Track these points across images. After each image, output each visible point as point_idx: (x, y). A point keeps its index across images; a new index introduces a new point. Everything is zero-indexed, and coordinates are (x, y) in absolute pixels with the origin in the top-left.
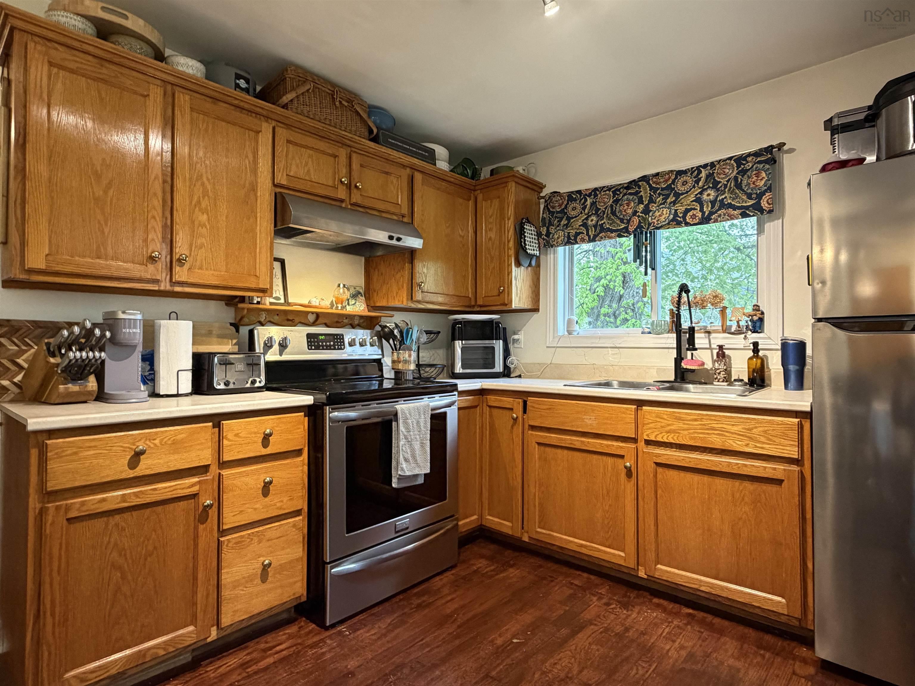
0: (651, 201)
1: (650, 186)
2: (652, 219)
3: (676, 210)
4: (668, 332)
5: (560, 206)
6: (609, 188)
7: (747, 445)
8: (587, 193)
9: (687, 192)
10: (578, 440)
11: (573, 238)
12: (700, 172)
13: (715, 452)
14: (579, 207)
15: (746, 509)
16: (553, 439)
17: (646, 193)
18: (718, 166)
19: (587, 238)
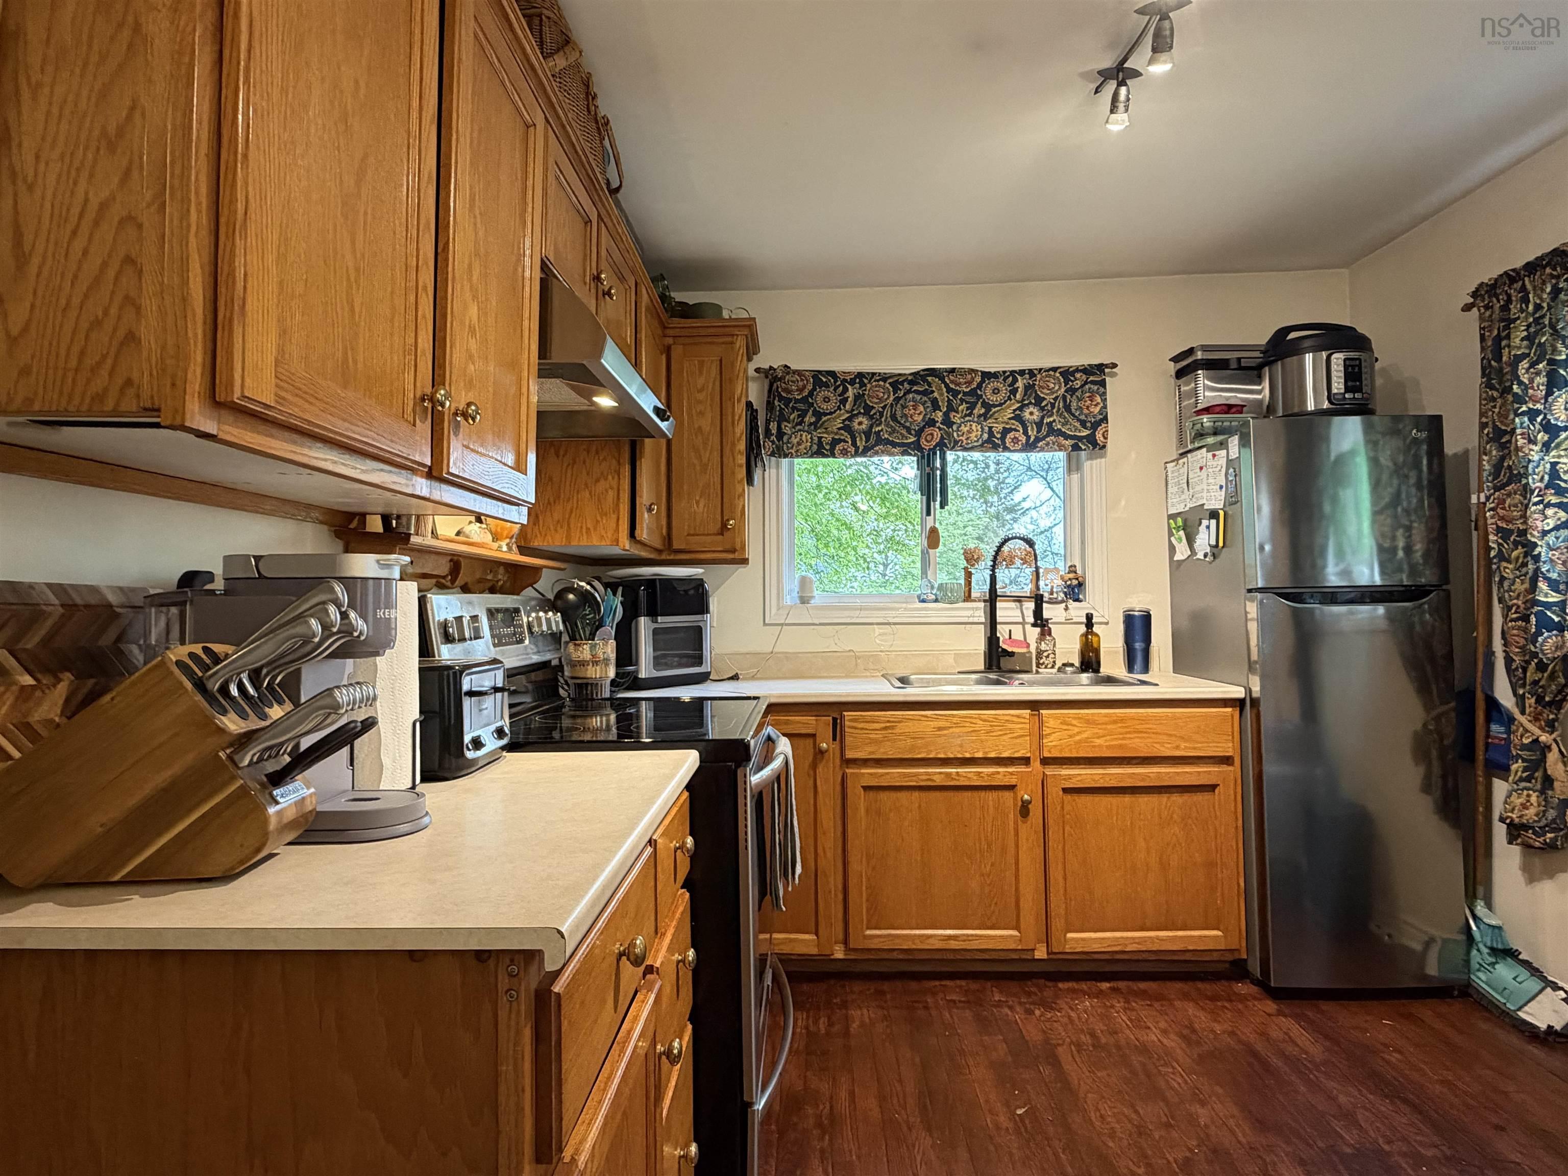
0: (951, 408)
1: (947, 386)
2: (958, 436)
3: (990, 428)
4: (964, 601)
5: (801, 390)
6: (884, 378)
7: (1177, 747)
8: (848, 378)
9: (1001, 405)
10: (941, 773)
11: (828, 447)
12: (1015, 380)
13: (1134, 762)
14: (834, 400)
15: (1176, 829)
16: (894, 775)
17: (942, 395)
18: (1039, 376)
19: (853, 450)
